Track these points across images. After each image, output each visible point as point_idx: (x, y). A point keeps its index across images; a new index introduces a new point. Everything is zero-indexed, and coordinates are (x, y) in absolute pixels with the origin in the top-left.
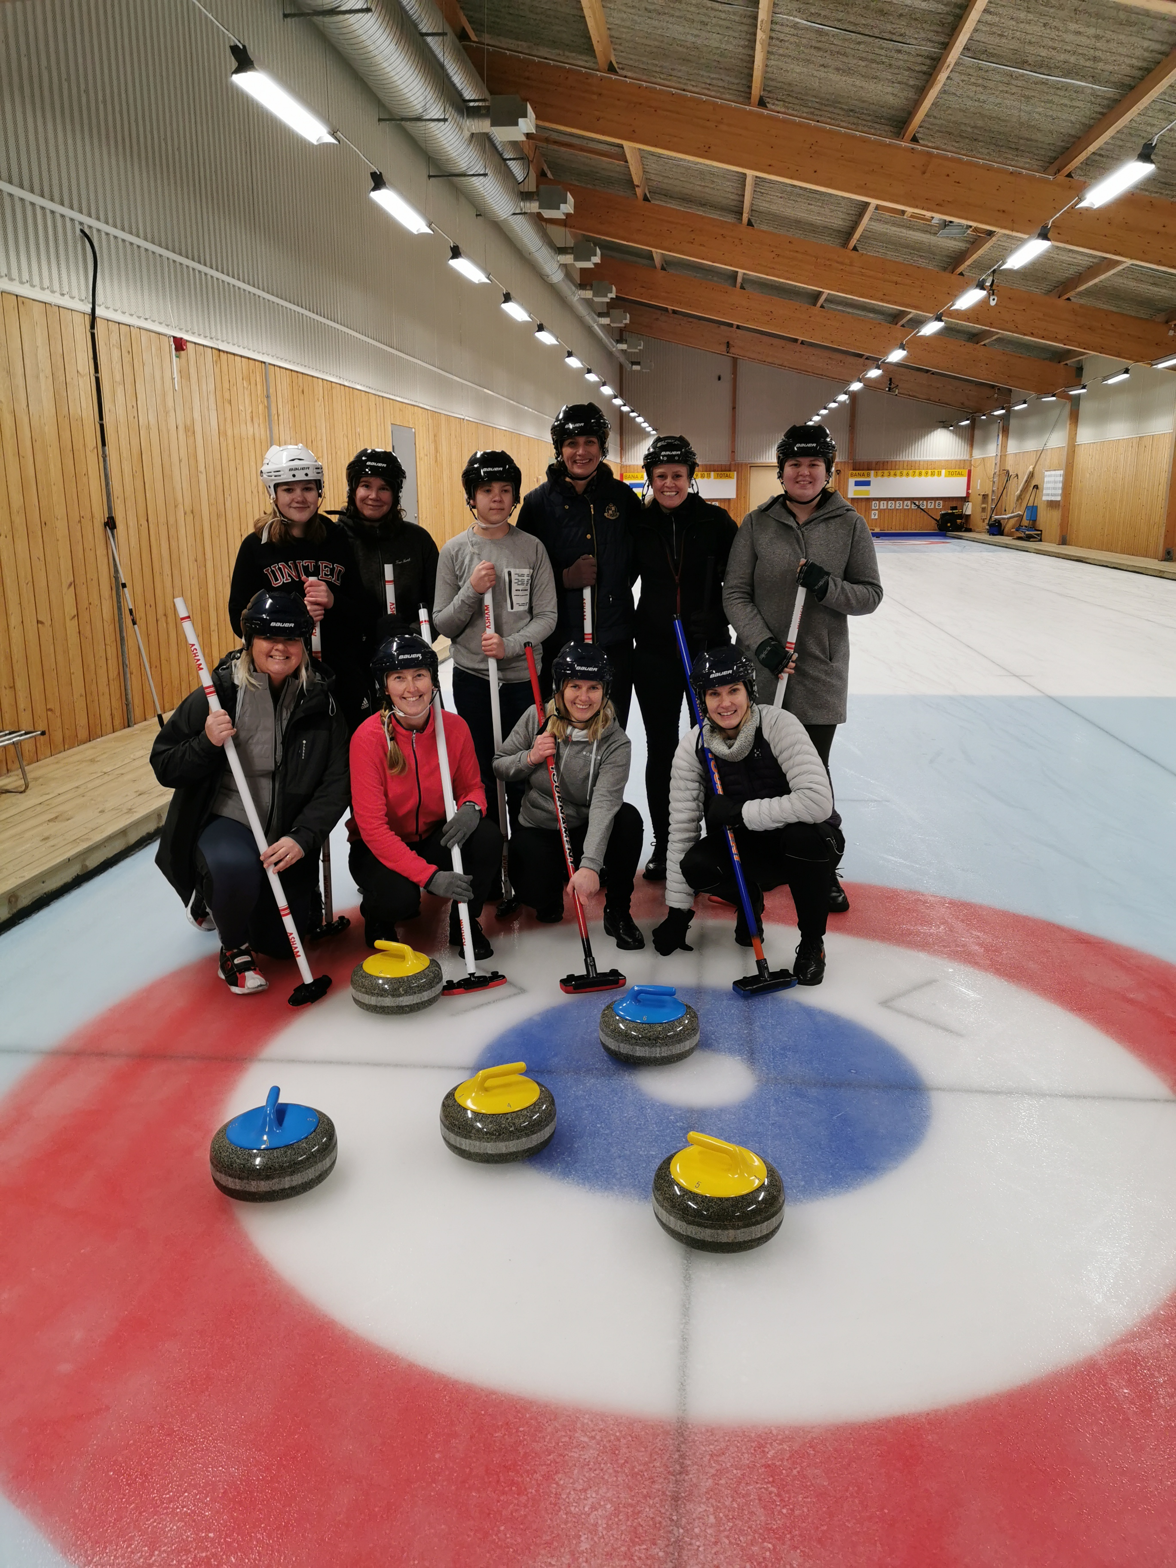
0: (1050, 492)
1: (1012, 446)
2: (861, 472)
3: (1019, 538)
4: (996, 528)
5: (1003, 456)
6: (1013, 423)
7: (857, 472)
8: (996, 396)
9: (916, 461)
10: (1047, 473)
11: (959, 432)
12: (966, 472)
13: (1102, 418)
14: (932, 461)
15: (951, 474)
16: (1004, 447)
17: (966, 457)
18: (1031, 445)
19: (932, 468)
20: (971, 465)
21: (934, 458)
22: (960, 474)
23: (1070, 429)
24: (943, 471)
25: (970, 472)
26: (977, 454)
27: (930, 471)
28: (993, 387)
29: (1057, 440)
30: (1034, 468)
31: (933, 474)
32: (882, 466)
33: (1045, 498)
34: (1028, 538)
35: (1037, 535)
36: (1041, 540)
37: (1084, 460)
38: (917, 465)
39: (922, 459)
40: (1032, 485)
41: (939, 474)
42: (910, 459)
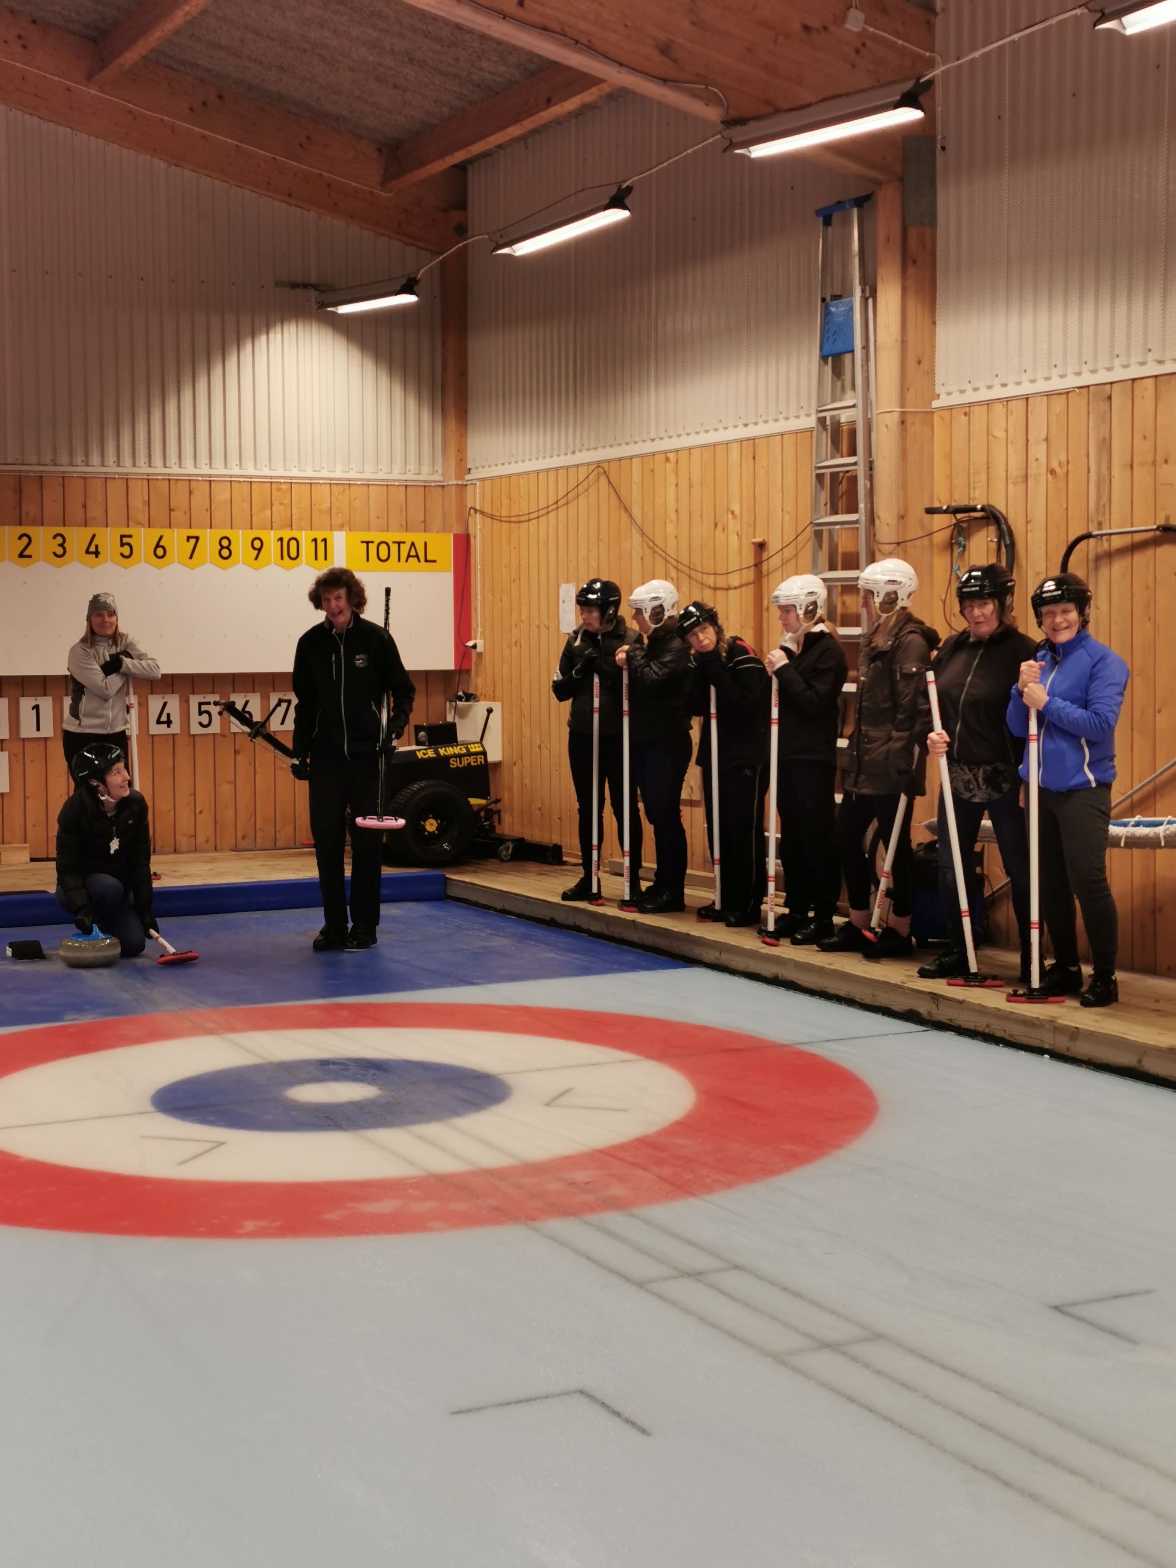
12: (444, 545)
17: (431, 470)
21: (280, 470)
25: (460, 545)
26: (480, 460)
38: (200, 502)
42: (158, 468)
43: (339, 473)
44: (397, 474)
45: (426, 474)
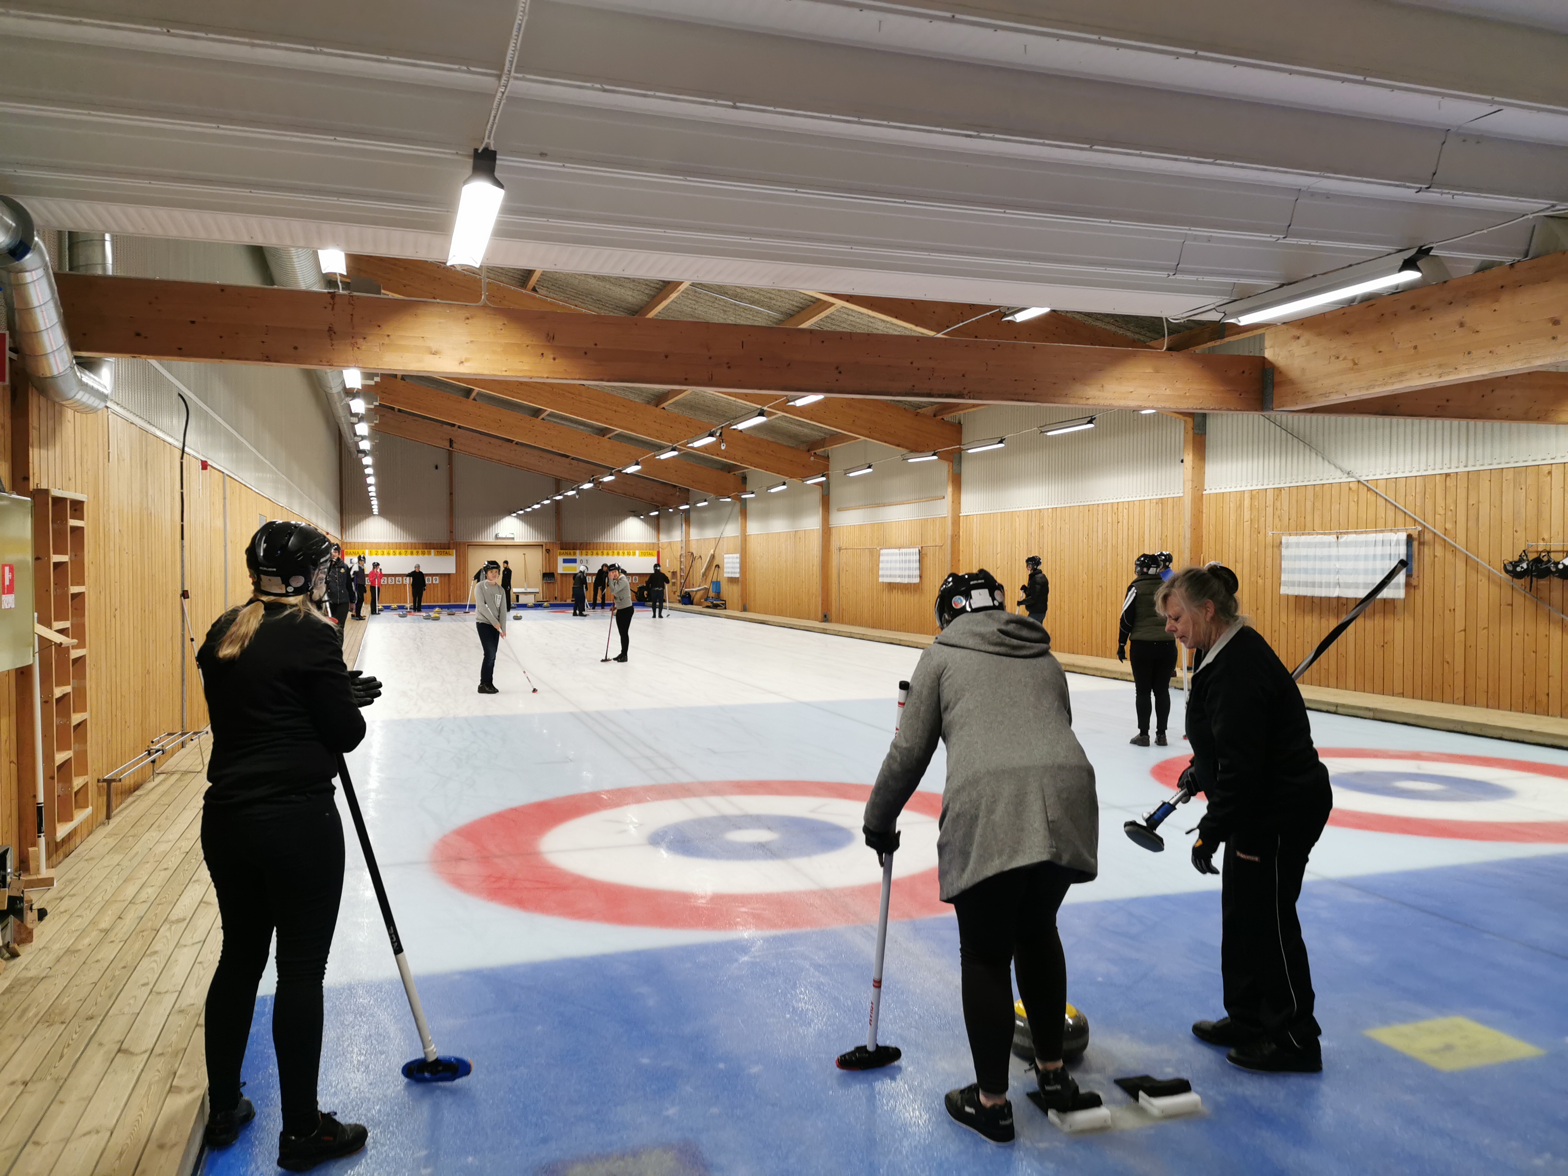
0: (730, 570)
1: (694, 534)
2: (568, 551)
3: (708, 607)
4: (687, 599)
5: (688, 541)
6: (693, 515)
7: (564, 551)
8: (678, 493)
9: (613, 543)
10: (725, 556)
11: (649, 520)
12: (655, 553)
13: (765, 515)
14: (627, 543)
15: (643, 554)
16: (688, 534)
17: (655, 541)
18: (710, 533)
19: (628, 549)
20: (659, 547)
21: (628, 541)
22: (650, 554)
23: (742, 523)
24: (637, 552)
25: (658, 553)
26: (664, 539)
27: (626, 552)
28: (675, 486)
29: (731, 530)
30: (714, 551)
31: (629, 554)
32: (585, 547)
33: (726, 575)
34: (716, 606)
35: (723, 604)
36: (725, 608)
37: (755, 547)
38: (615, 545)
39: (618, 541)
40: (714, 565)
41: (634, 554)
42: (608, 541)
43: (638, 541)
44: (648, 541)
45: (653, 541)
